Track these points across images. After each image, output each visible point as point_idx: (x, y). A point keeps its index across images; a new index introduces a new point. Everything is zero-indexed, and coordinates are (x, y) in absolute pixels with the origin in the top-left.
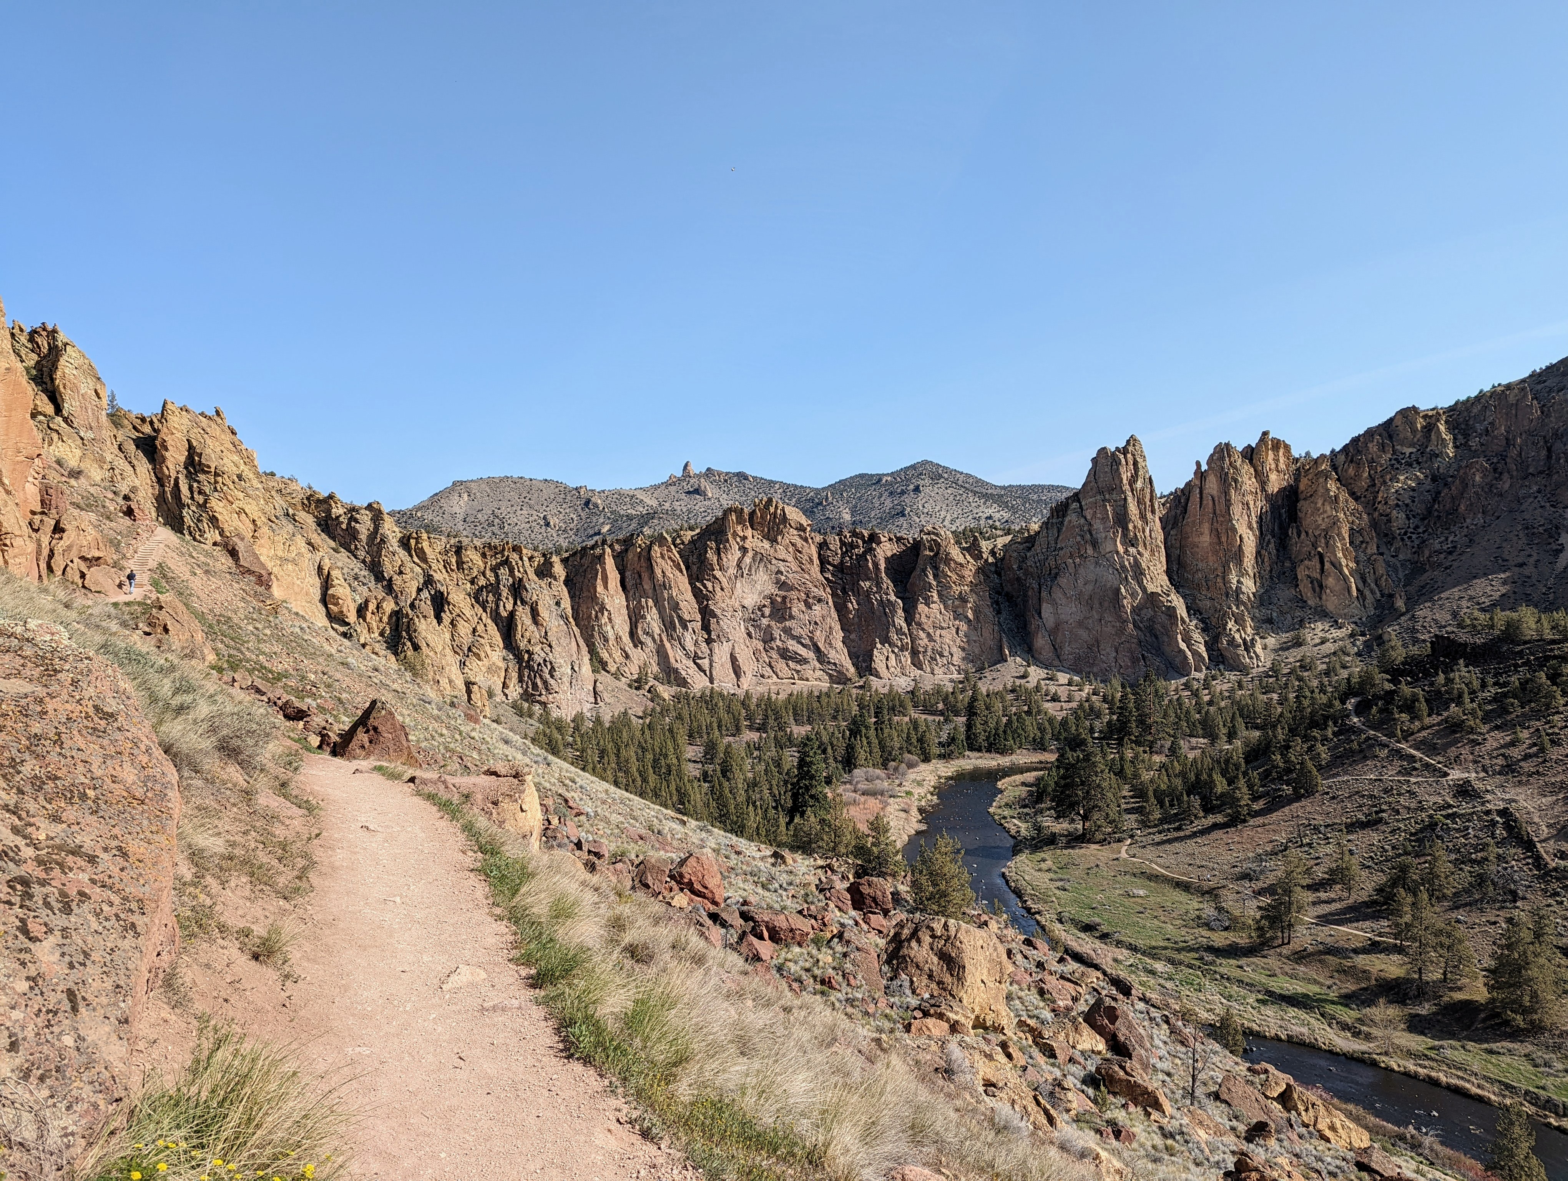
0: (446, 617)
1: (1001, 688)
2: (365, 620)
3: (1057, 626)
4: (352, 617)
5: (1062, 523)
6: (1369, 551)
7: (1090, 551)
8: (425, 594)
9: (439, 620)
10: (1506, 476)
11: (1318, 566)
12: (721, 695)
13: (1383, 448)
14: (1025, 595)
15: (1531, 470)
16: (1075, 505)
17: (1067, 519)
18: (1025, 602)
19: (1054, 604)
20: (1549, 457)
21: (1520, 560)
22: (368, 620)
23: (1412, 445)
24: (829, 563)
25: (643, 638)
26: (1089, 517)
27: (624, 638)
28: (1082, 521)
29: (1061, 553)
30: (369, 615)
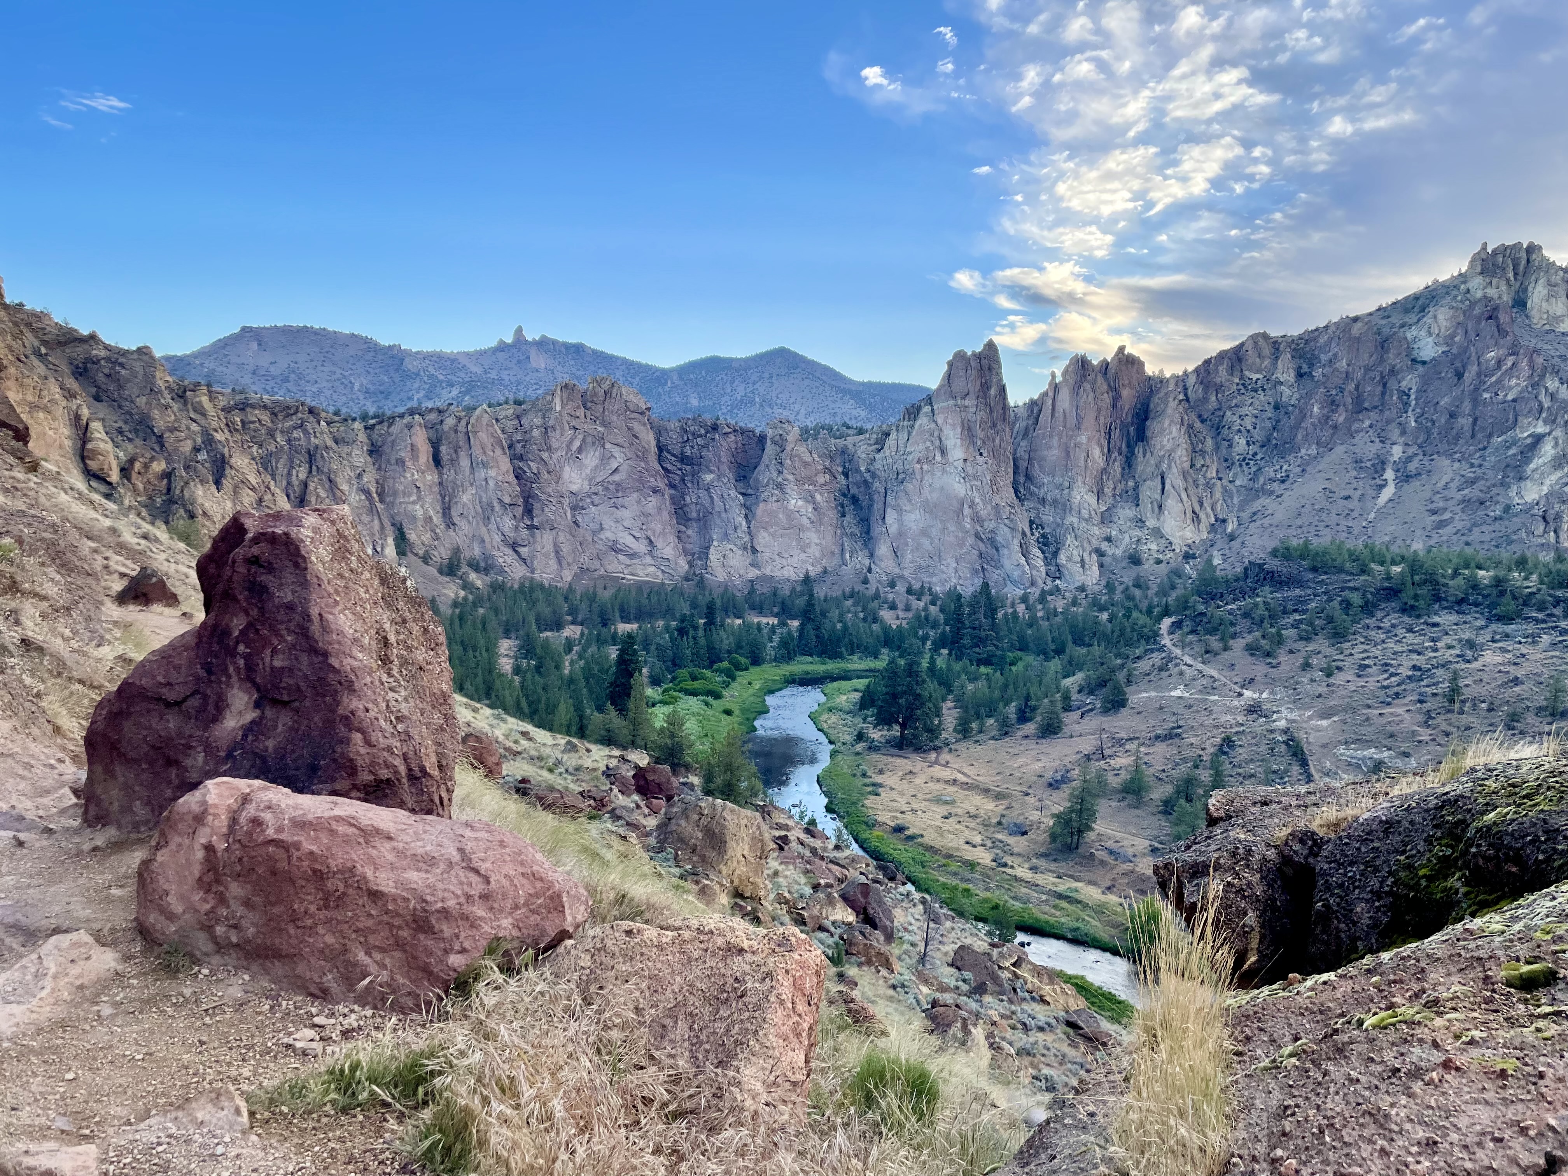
0: (227, 483)
1: (840, 593)
2: (129, 480)
3: (901, 534)
4: (114, 476)
5: (912, 427)
6: (1209, 475)
7: (938, 458)
8: (202, 456)
9: (218, 483)
10: (1341, 408)
11: (1160, 487)
12: (541, 586)
13: (1231, 370)
14: (871, 499)
15: (1366, 405)
16: (927, 409)
17: (918, 423)
18: (870, 507)
19: (899, 510)
20: (1383, 394)
21: (1346, 494)
22: (134, 480)
23: (1259, 371)
24: (668, 452)
25: (457, 519)
26: (940, 422)
27: (435, 519)
28: (933, 425)
29: (910, 458)
30: (134, 476)
